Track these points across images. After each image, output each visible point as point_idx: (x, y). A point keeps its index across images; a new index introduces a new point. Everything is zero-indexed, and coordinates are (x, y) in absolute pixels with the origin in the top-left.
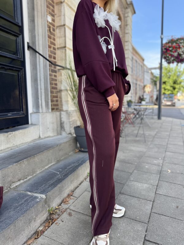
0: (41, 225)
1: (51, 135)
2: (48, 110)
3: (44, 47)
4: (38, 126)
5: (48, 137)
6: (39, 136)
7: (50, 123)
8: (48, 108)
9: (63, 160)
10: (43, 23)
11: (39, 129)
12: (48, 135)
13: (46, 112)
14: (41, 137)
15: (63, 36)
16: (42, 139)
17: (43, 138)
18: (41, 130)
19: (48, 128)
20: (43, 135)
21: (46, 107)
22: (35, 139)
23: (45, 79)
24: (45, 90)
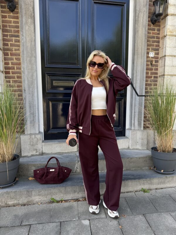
0: (82, 198)
1: (140, 148)
2: (140, 128)
3: (141, 80)
4: (128, 139)
5: (136, 149)
6: (128, 147)
7: (139, 138)
8: (140, 127)
9: (132, 170)
10: (142, 61)
11: (129, 142)
12: (137, 148)
13: (138, 130)
14: (130, 148)
15: (163, 65)
16: (130, 149)
17: (132, 149)
18: (130, 142)
19: (138, 142)
20: (131, 147)
21: (138, 126)
22: (125, 148)
23: (140, 104)
24: (139, 113)
